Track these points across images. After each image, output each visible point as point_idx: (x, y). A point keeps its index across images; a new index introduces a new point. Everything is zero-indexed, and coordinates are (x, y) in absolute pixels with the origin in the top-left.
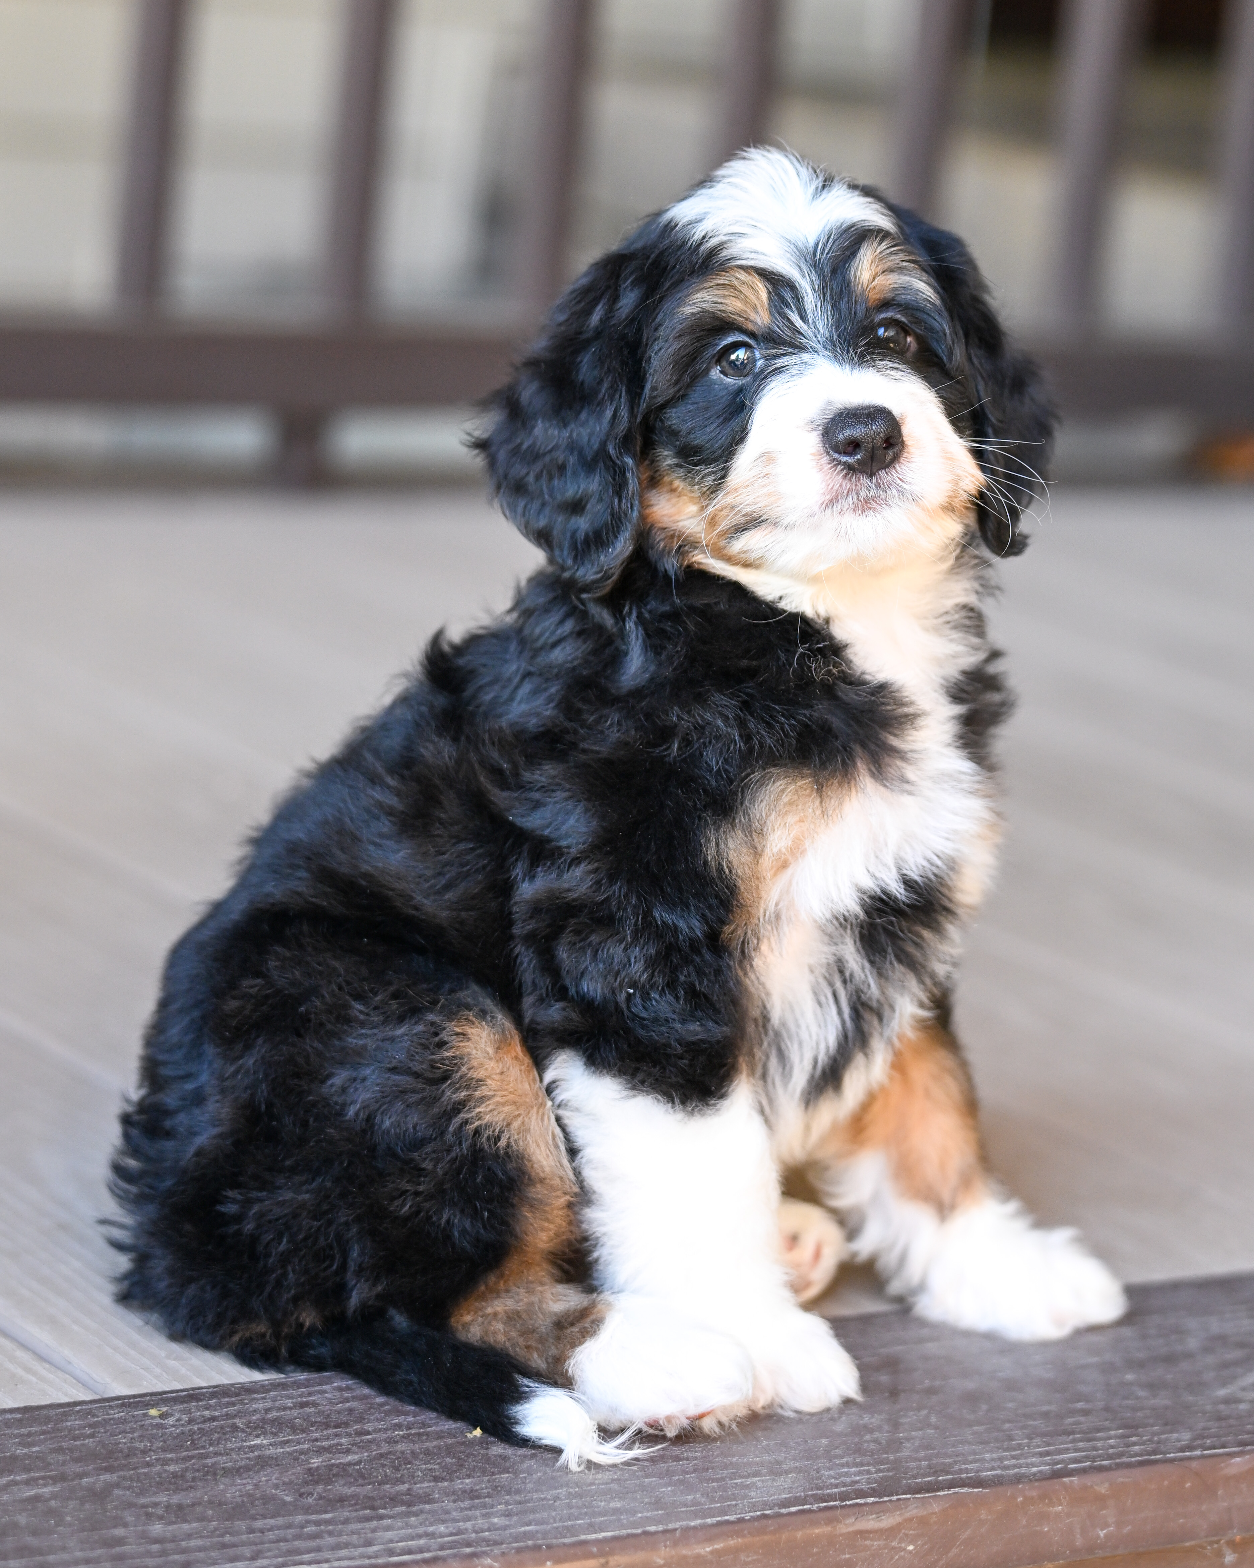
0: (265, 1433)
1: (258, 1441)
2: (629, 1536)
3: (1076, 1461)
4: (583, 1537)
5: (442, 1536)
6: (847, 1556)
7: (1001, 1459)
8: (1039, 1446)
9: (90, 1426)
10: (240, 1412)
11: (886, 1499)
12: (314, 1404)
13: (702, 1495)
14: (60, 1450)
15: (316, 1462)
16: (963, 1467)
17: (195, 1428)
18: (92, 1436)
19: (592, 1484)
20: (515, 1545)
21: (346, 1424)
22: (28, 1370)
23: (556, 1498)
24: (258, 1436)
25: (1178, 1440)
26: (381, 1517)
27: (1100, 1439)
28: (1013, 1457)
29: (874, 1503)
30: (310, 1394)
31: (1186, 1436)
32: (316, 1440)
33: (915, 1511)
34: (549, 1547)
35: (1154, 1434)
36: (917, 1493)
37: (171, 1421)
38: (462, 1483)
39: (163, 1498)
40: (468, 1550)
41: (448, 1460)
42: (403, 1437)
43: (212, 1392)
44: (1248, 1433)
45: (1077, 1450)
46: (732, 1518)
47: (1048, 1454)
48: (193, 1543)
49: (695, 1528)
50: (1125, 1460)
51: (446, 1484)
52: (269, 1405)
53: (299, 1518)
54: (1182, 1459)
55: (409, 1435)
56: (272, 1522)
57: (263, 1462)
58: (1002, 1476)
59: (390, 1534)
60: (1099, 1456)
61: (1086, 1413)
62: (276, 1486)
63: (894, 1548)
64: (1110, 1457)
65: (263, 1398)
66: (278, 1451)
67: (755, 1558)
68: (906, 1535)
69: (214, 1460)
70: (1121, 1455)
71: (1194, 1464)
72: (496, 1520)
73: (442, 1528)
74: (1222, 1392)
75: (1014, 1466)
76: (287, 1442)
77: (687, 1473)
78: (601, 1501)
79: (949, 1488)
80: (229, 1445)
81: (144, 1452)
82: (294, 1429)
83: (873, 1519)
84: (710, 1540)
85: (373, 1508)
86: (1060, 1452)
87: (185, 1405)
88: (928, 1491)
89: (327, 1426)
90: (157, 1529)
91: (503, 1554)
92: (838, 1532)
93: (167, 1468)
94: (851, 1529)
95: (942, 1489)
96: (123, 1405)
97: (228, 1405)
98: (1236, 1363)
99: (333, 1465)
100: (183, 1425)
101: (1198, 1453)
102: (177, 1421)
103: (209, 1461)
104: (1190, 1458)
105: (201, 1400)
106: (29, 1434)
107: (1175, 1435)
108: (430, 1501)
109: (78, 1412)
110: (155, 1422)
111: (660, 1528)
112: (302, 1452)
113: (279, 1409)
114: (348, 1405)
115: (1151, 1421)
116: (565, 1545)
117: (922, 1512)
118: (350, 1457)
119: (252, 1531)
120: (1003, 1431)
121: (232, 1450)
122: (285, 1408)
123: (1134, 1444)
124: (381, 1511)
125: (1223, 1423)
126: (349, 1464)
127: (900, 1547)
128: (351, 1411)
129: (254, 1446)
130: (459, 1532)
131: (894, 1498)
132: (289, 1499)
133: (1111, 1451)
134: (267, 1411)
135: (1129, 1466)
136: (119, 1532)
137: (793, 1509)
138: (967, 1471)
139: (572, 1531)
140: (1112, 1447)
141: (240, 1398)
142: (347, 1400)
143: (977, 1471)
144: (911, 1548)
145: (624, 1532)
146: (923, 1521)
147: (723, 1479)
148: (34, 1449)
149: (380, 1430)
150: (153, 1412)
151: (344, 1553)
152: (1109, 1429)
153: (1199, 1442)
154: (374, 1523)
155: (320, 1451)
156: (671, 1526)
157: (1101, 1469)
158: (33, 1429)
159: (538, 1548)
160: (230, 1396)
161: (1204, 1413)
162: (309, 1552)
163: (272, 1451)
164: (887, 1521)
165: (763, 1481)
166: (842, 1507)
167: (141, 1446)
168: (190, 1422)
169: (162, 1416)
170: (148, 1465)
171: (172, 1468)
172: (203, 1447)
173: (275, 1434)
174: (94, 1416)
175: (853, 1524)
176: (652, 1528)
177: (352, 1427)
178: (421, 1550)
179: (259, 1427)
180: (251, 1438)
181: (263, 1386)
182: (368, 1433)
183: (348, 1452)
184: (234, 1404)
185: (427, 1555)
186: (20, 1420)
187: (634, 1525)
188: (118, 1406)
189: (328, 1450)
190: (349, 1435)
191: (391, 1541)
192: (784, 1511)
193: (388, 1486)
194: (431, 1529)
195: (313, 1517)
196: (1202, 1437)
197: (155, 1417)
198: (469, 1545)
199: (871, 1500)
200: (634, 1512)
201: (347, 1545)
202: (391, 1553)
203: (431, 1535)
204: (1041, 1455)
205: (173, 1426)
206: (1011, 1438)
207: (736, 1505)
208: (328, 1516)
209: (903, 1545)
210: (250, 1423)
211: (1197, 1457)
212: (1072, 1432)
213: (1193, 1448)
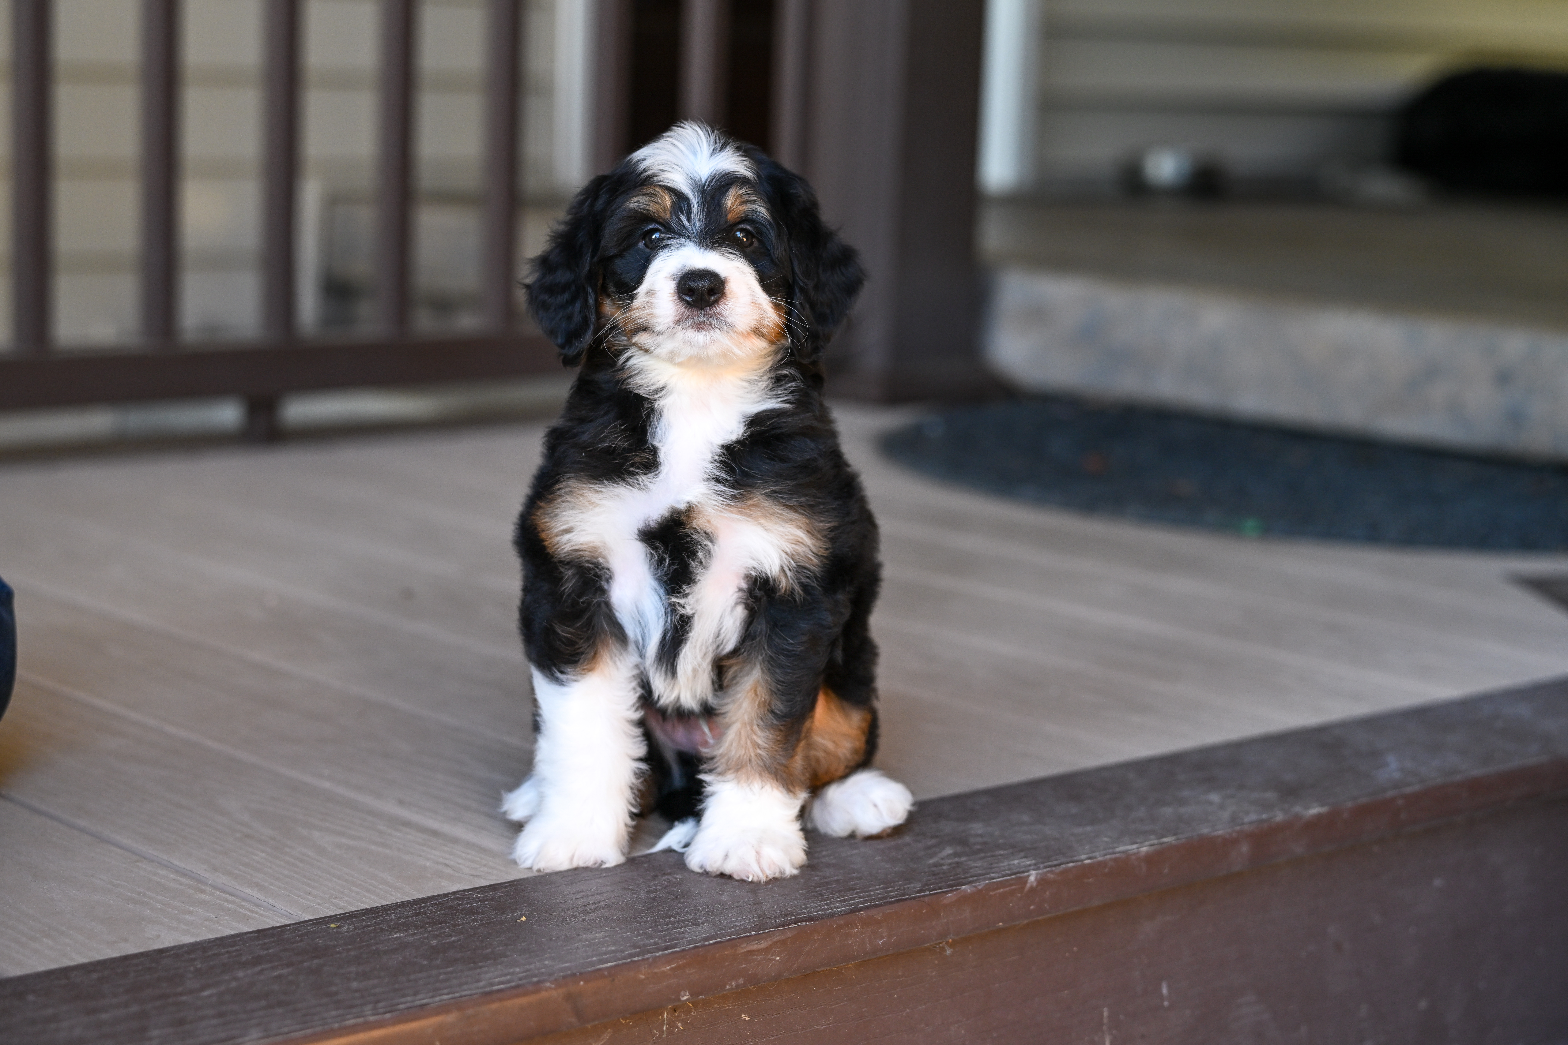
0: (400, 931)
1: (398, 935)
2: (624, 964)
3: (861, 903)
4: (598, 967)
5: (518, 973)
6: (744, 966)
7: (820, 906)
8: (839, 898)
9: (299, 936)
10: (382, 921)
11: (761, 932)
12: (423, 913)
13: (659, 939)
14: (285, 950)
15: (434, 942)
16: (800, 912)
17: (360, 931)
18: (301, 941)
19: (595, 939)
20: (562, 974)
21: (445, 922)
22: (252, 912)
23: (577, 948)
24: (397, 932)
25: (914, 888)
26: (481, 967)
27: (871, 891)
28: (827, 904)
29: (755, 935)
30: (420, 908)
31: (919, 885)
32: (431, 931)
33: (779, 937)
34: (581, 974)
35: (900, 886)
36: (778, 927)
37: (345, 929)
38: (521, 946)
39: (353, 969)
40: (535, 979)
41: (510, 934)
42: (479, 925)
43: (363, 913)
44: (952, 880)
45: (860, 898)
46: (679, 949)
47: (845, 901)
48: (378, 990)
49: (659, 956)
50: (888, 900)
51: (512, 947)
52: (398, 916)
53: (434, 972)
54: (919, 897)
55: (483, 924)
56: (420, 975)
57: (404, 946)
58: (823, 914)
59: (489, 975)
60: (874, 899)
61: (860, 878)
62: (416, 957)
63: (769, 959)
64: (880, 899)
65: (394, 913)
66: (411, 939)
67: (694, 971)
68: (775, 951)
69: (377, 946)
70: (885, 898)
71: (926, 899)
72: (547, 962)
73: (518, 969)
74: (931, 861)
75: (829, 909)
76: (415, 934)
77: (646, 929)
78: (603, 947)
79: (795, 923)
80: (382, 938)
81: (335, 946)
82: (416, 927)
83: (756, 944)
84: (669, 963)
85: (474, 963)
86: (851, 899)
87: (350, 921)
88: (784, 926)
89: (435, 924)
90: (355, 985)
91: (556, 980)
92: (738, 952)
93: (350, 953)
94: (745, 950)
95: (792, 924)
96: (314, 924)
97: (374, 918)
98: (935, 846)
99: (445, 943)
100: (352, 931)
101: (927, 893)
102: (348, 929)
103: (374, 948)
104: (923, 896)
105: (358, 917)
106: (265, 944)
107: (912, 885)
108: (506, 956)
109: (289, 929)
110: (335, 931)
111: (640, 958)
112: (425, 938)
113: (404, 918)
114: (443, 912)
115: (897, 879)
116: (590, 972)
117: (783, 938)
118: (453, 939)
119: (409, 981)
120: (817, 892)
121: (384, 941)
122: (408, 917)
123: (891, 892)
124: (480, 964)
125: (937, 877)
126: (454, 942)
127: (772, 959)
128: (445, 915)
129: (397, 937)
130: (527, 971)
131: (766, 931)
132: (425, 962)
133: (879, 896)
134: (398, 919)
135: (891, 903)
136: (334, 989)
137: (712, 942)
138: (803, 913)
139: (592, 964)
140: (879, 894)
141: (380, 914)
142: (441, 910)
143: (808, 913)
144: (778, 958)
145: (620, 962)
146: (783, 942)
147: (668, 930)
148: (271, 951)
149: (466, 923)
150: (333, 926)
151: (465, 987)
152: (875, 886)
153: (926, 887)
154: (478, 971)
155: (435, 937)
156: (646, 957)
157: (876, 906)
158: (267, 941)
159: (574, 975)
160: (374, 914)
161: (925, 873)
162: (445, 988)
163: (407, 939)
164: (764, 945)
165: (690, 929)
166: (739, 938)
167: (332, 943)
168: (355, 928)
169: (338, 927)
170: (338, 953)
171: (353, 953)
172: (367, 941)
173: (406, 931)
174: (299, 931)
175: (745, 948)
176: (636, 959)
177: (449, 923)
178: (509, 982)
179: (397, 928)
180: (393, 934)
181: (391, 907)
182: (459, 925)
183: (451, 936)
184: (377, 917)
185: (513, 984)
186: (257, 937)
187: (624, 958)
188: (311, 925)
189: (439, 935)
190: (448, 927)
191: (490, 979)
192: (706, 943)
193: (480, 951)
194: (511, 970)
195: (442, 971)
196: (926, 885)
197: (334, 928)
198: (535, 976)
199: (754, 933)
200: (623, 951)
201: (466, 983)
202: (493, 985)
203: (513, 974)
204: (841, 901)
205: (346, 932)
206: (822, 895)
207: (679, 943)
208: (451, 969)
209: (774, 957)
210: (390, 926)
211: (927, 895)
212: (856, 889)
213: (924, 891)
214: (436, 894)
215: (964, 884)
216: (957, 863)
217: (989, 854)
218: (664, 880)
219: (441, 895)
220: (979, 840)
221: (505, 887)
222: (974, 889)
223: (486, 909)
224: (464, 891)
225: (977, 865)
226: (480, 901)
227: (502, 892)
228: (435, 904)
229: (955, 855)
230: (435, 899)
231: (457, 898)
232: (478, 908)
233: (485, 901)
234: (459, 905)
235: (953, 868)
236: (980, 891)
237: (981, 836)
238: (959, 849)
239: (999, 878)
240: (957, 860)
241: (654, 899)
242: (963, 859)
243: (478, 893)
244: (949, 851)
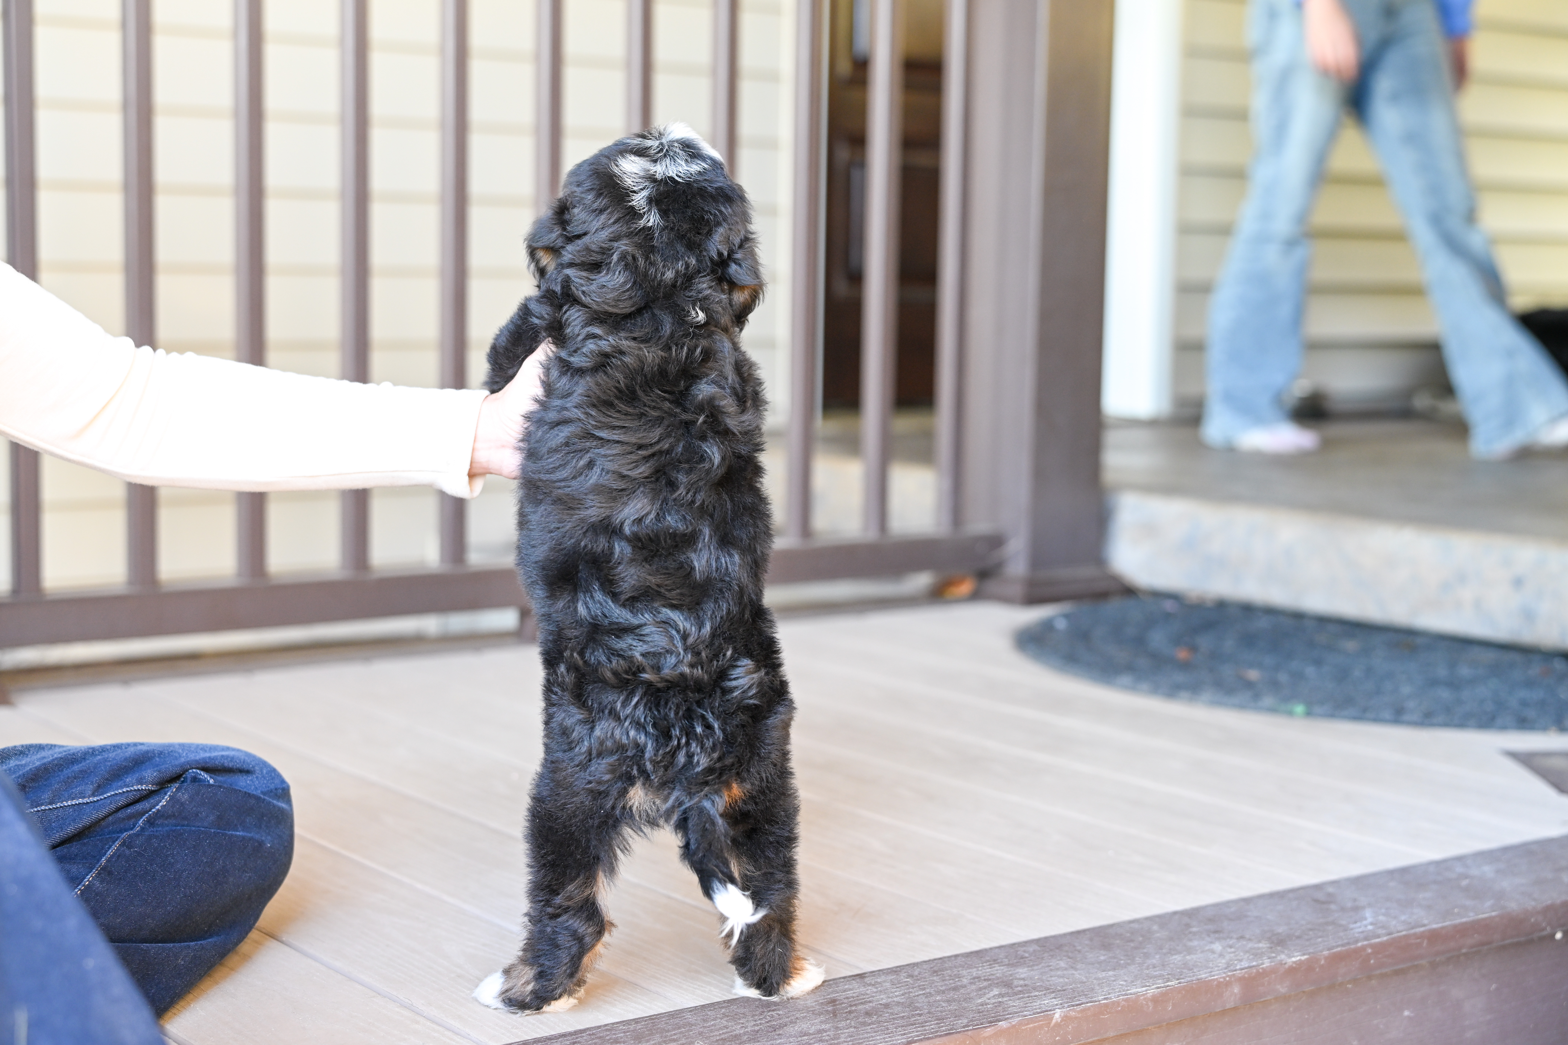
3: (918, 1036)
7: (884, 1038)
8: (900, 1031)
25: (962, 1024)
27: (927, 1026)
28: (890, 1037)
30: (577, 1038)
31: (965, 1021)
35: (951, 1022)
44: (992, 1017)
45: (917, 1032)
47: (904, 1034)
50: (939, 1034)
54: (964, 1031)
60: (928, 1033)
61: (920, 1015)
64: (932, 1033)
70: (937, 1032)
71: (969, 1033)
74: (980, 1001)
75: (890, 1041)
86: (910, 1033)
98: (985, 988)
101: (971, 1028)
104: (968, 1030)
107: (960, 1021)
115: (949, 1016)
123: (942, 1027)
125: (981, 1014)
133: (932, 1030)
135: (941, 1036)
140: (933, 1029)
142: (593, 1039)
152: (931, 1021)
153: (972, 1023)
157: (928, 1039)
160: (542, 1042)
161: (973, 1010)
181: (556, 1037)
196: (972, 1021)
204: (902, 1035)
206: (888, 1029)
211: (971, 1030)
212: (915, 1024)
213: (969, 1026)
214: (593, 1026)
215: (1001, 1021)
216: (1000, 1002)
217: (1026, 995)
218: (769, 1016)
219: (595, 1027)
220: (1022, 982)
221: (646, 1021)
222: (1009, 1025)
223: (627, 1039)
224: (613, 1024)
225: (1014, 1004)
226: (624, 1032)
227: (642, 1025)
228: (590, 1035)
229: (1001, 995)
230: (590, 1031)
231: (607, 1030)
232: (621, 1038)
233: (628, 1032)
234: (608, 1035)
235: (996, 1006)
236: (1014, 1026)
237: (1023, 979)
238: (1004, 990)
239: (1030, 1015)
240: (1000, 1000)
241: (757, 1032)
242: (1005, 999)
243: (624, 1025)
244: (996, 991)
